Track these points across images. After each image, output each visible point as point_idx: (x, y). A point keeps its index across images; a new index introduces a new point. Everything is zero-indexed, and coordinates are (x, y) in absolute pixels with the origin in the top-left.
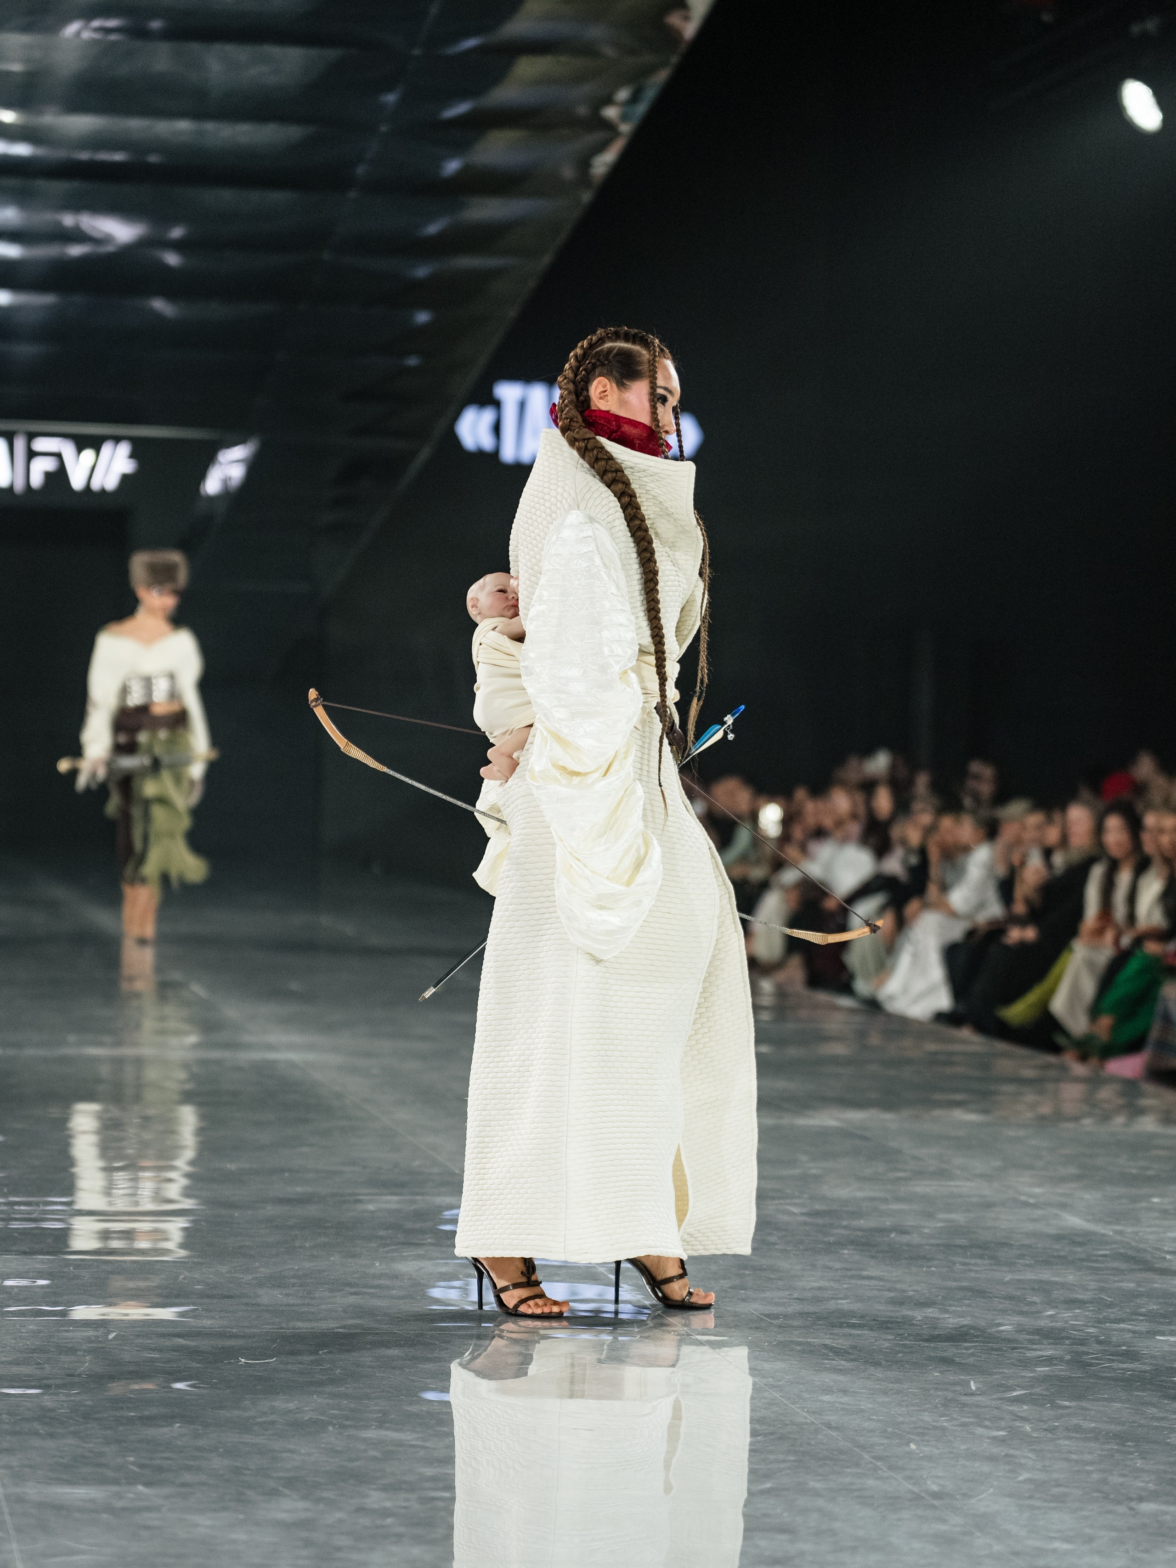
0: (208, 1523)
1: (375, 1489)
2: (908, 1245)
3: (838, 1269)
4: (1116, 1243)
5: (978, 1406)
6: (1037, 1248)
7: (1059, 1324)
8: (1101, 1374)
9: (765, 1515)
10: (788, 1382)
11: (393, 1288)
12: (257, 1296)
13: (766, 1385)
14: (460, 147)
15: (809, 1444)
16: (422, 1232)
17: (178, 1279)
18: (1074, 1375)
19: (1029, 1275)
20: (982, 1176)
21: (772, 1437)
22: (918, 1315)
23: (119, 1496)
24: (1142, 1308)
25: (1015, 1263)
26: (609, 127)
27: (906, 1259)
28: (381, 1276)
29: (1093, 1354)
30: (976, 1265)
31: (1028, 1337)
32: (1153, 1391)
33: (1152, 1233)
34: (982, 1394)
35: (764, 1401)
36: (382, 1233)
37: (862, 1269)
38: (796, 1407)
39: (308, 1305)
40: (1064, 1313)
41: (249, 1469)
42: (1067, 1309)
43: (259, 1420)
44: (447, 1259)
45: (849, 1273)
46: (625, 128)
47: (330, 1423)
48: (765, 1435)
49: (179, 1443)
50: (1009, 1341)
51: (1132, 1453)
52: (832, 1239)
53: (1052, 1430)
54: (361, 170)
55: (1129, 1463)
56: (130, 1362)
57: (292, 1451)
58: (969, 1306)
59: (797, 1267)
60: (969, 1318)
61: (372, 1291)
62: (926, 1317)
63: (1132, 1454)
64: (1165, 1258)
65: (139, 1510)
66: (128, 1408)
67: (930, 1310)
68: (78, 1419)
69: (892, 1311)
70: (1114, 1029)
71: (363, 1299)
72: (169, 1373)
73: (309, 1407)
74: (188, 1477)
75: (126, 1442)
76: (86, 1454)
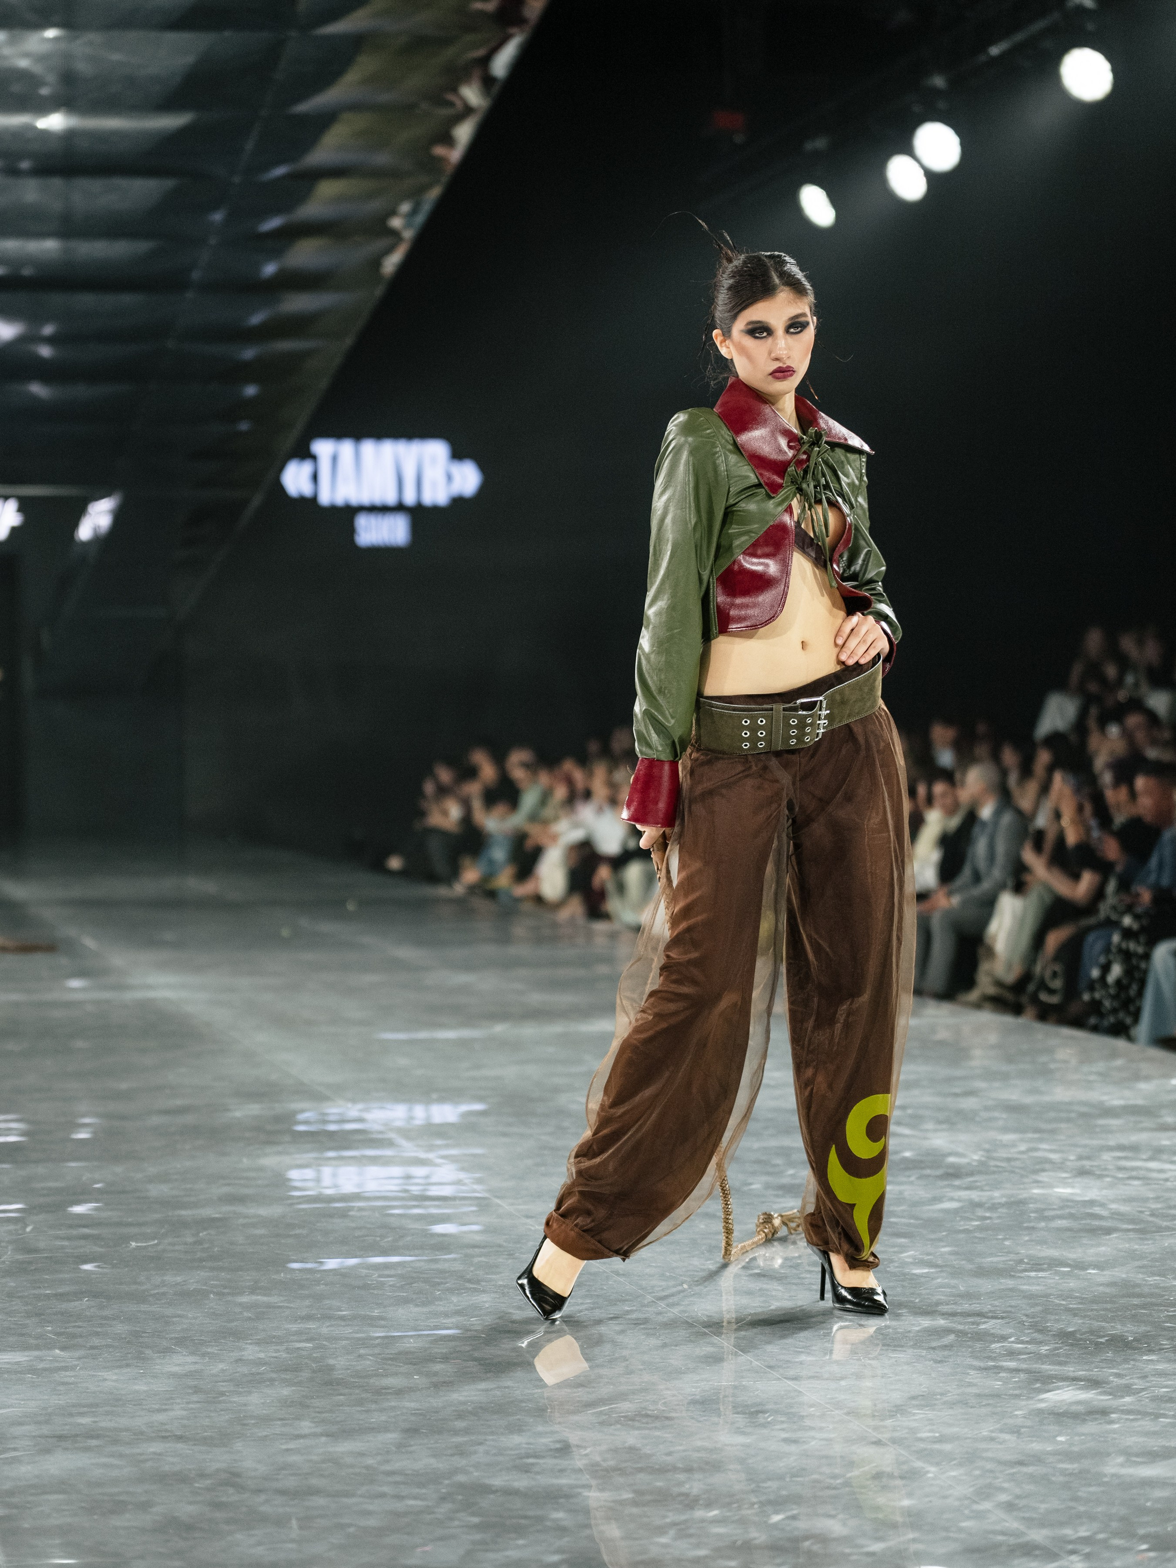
0: (114, 1377)
1: (251, 1344)
12: (147, 1191)
14: (276, 253)
15: (602, 1289)
16: (283, 1132)
17: (82, 1180)
19: (773, 1143)
23: (41, 1359)
26: (395, 234)
28: (249, 1169)
31: (776, 1193)
36: (247, 1135)
39: (189, 1196)
41: (146, 1332)
43: (152, 1292)
46: (408, 235)
47: (211, 1293)
49: (88, 1314)
54: (196, 275)
56: (44, 1250)
57: (179, 1316)
61: (242, 1182)
65: (57, 1370)
66: (44, 1287)
71: (234, 1188)
72: (77, 1257)
73: (194, 1280)
74: (96, 1341)
75: (44, 1315)
76: (12, 1326)
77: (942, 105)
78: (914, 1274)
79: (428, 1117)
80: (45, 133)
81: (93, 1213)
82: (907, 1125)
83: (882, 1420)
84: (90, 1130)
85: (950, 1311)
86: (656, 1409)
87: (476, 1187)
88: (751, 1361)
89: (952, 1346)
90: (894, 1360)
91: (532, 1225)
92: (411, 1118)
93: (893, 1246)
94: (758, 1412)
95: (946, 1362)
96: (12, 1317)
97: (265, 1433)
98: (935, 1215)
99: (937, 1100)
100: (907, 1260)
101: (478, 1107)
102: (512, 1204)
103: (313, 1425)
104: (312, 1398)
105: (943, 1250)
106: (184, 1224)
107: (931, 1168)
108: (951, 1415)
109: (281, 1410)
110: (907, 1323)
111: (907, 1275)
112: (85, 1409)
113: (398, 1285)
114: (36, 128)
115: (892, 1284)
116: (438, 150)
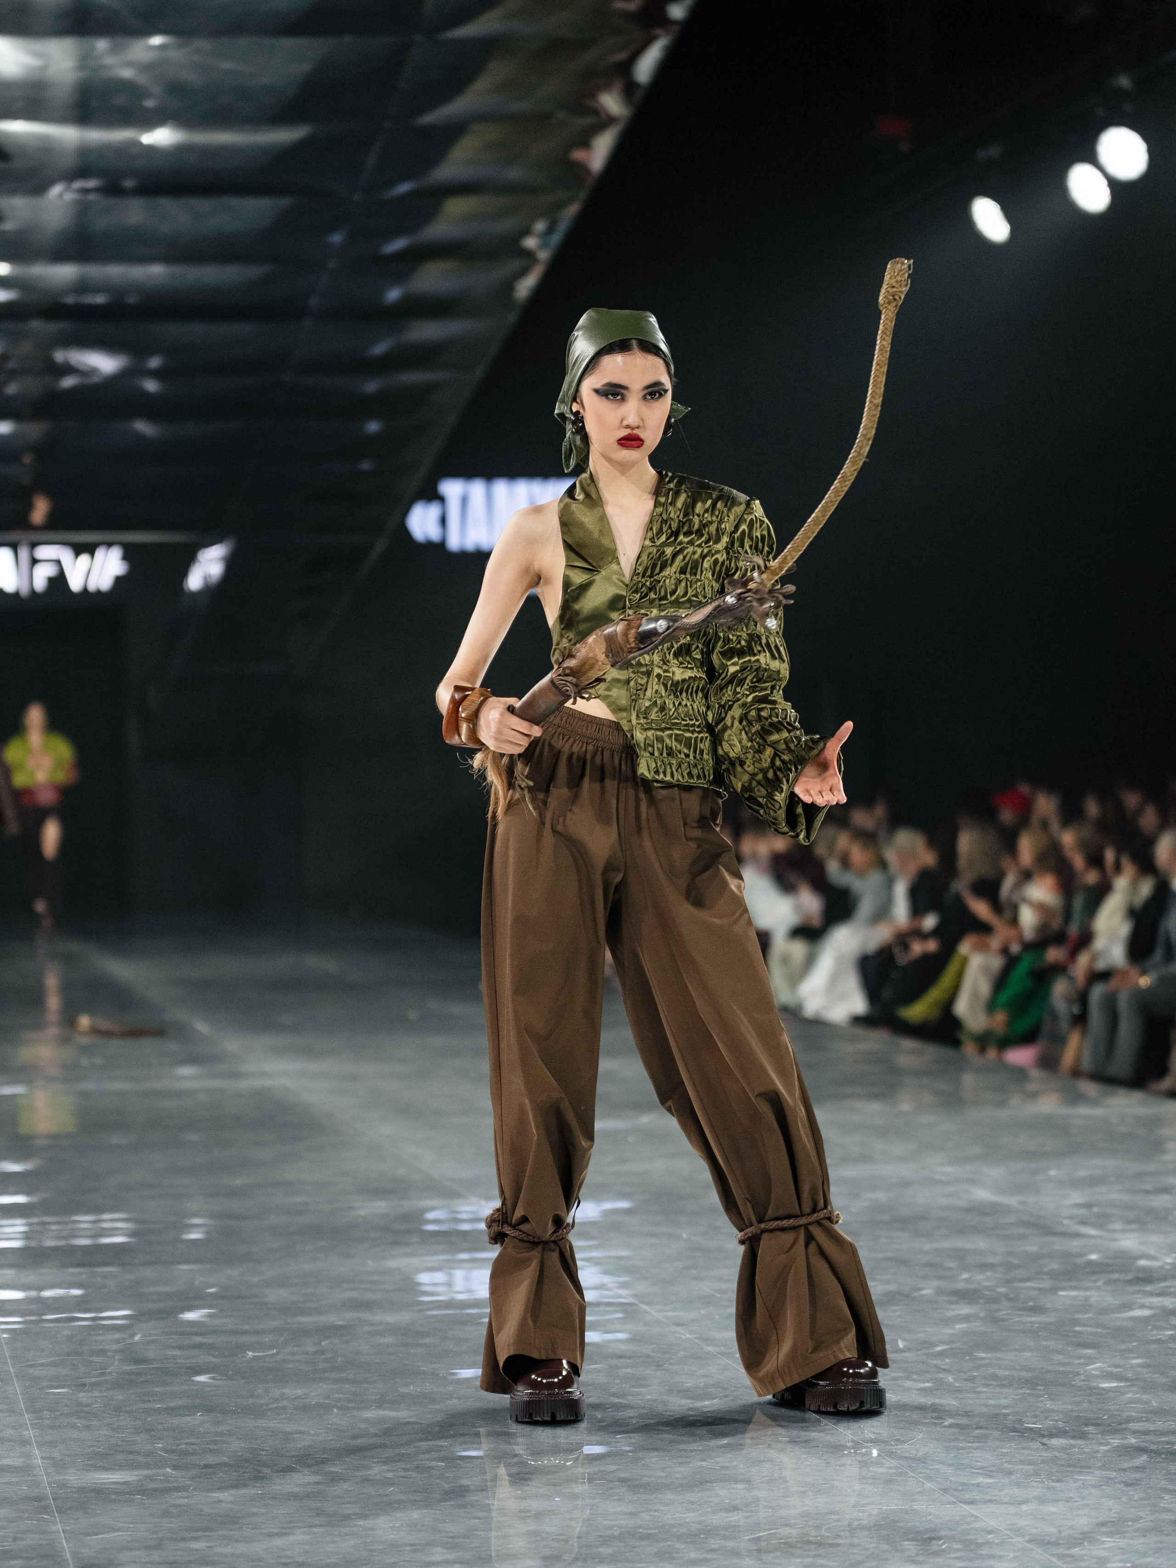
1: (378, 1462)
4: (1019, 1212)
5: (905, 1362)
6: (951, 1220)
7: (973, 1286)
8: (1012, 1328)
9: (722, 1468)
12: (264, 1296)
13: (718, 1353)
14: (400, 277)
16: (411, 1232)
17: (194, 1284)
18: (988, 1330)
19: (946, 1244)
20: (900, 1159)
23: (151, 1478)
24: (1045, 1268)
25: (933, 1234)
26: (530, 256)
28: (374, 1273)
29: (1004, 1310)
30: (898, 1237)
31: (947, 1299)
32: (1058, 1340)
33: (1050, 1201)
34: (909, 1350)
35: (718, 1367)
36: (373, 1235)
39: (310, 1301)
40: (977, 1276)
41: (264, 1450)
42: (980, 1272)
43: (271, 1406)
46: (544, 255)
49: (202, 1429)
50: (930, 1302)
51: (1041, 1396)
53: (971, 1379)
54: (314, 302)
55: (1040, 1405)
56: (154, 1360)
58: (894, 1274)
61: (367, 1286)
63: (1043, 1397)
64: (1062, 1224)
65: (168, 1490)
66: (154, 1400)
68: (111, 1412)
70: (1010, 1023)
71: (358, 1293)
72: (189, 1368)
73: (315, 1393)
74: (210, 1459)
75: (153, 1430)
76: (120, 1443)
77: (1128, 107)
78: (1102, 1388)
80: (151, 149)
81: (206, 1320)
82: (1094, 1225)
83: (1068, 1548)
84: (203, 1229)
85: (1142, 1429)
86: (820, 1536)
87: (621, 1292)
88: (923, 1483)
89: (1144, 1468)
90: (1081, 1482)
91: (683, 1334)
93: (1080, 1358)
94: (931, 1539)
95: (1137, 1485)
96: (119, 1433)
97: (393, 1560)
98: (1125, 1324)
99: (1126, 1197)
100: (1094, 1372)
101: (623, 1204)
102: (661, 1311)
103: (445, 1551)
104: (445, 1521)
105: (1134, 1361)
106: (305, 1332)
107: (1120, 1272)
108: (1144, 1544)
109: (411, 1534)
110: (1094, 1441)
111: (1095, 1389)
112: (199, 1534)
114: (141, 144)
115: (1077, 1399)
116: (578, 155)
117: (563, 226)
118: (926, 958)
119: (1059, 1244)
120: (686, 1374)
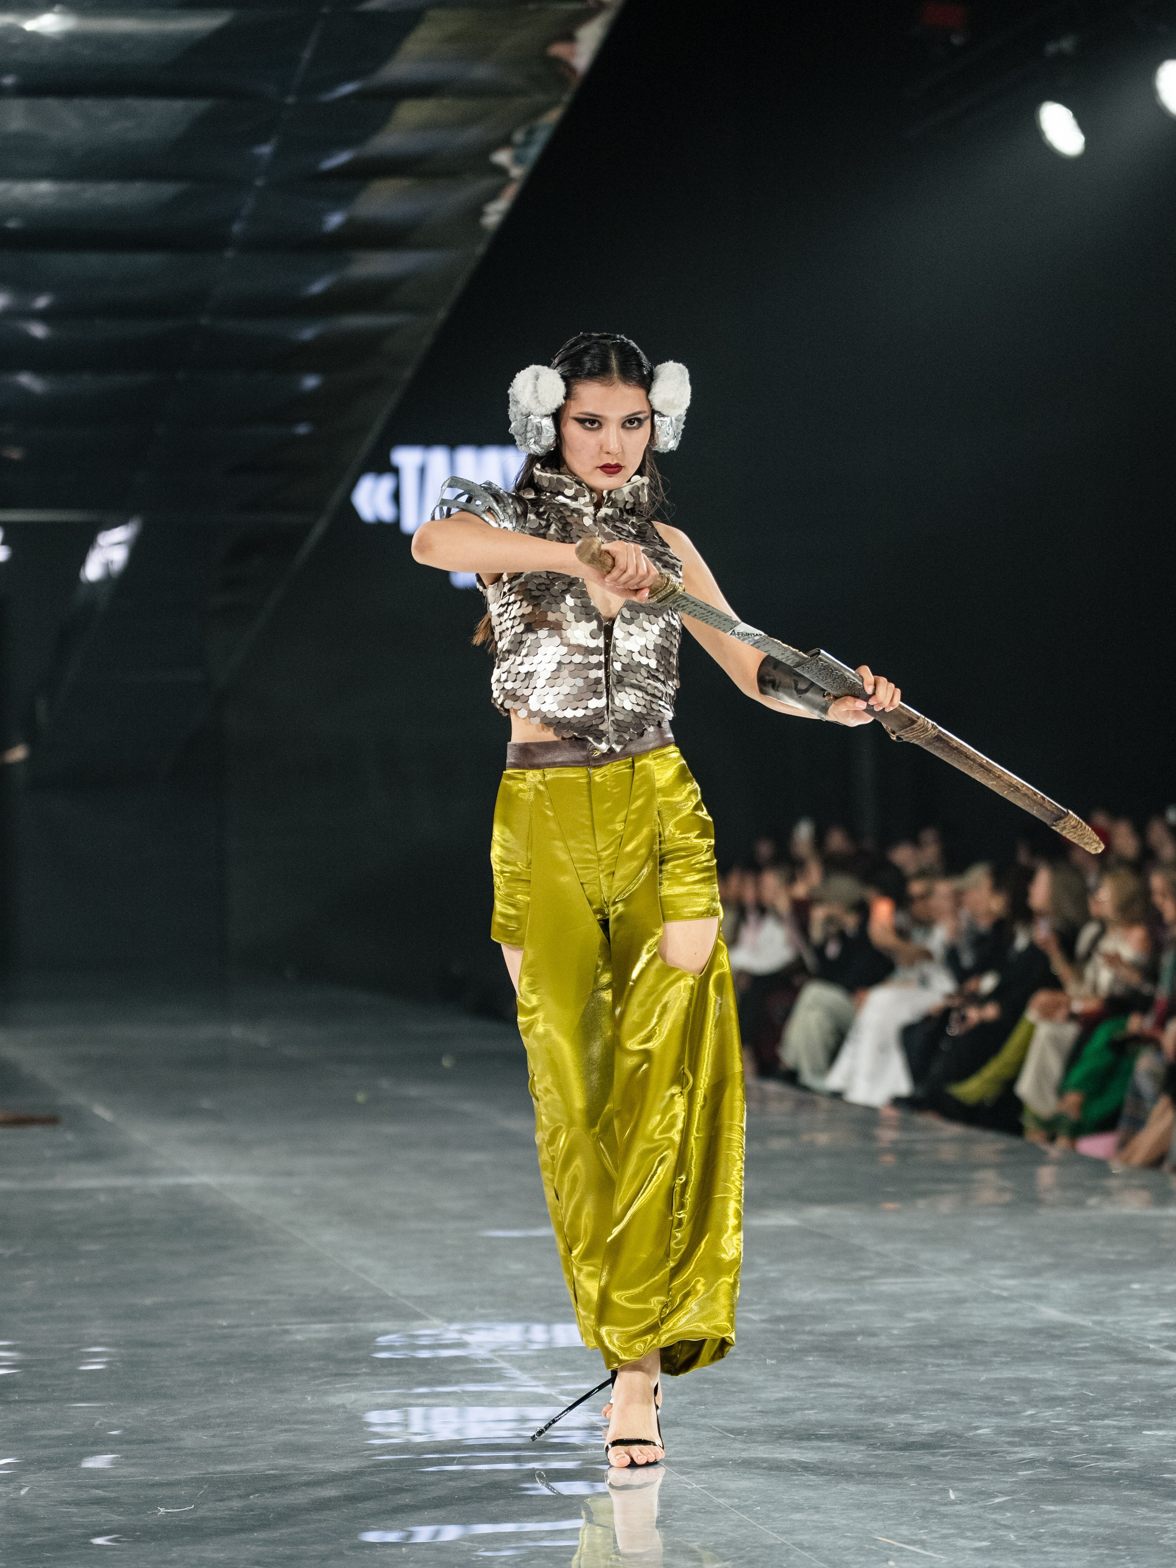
2: (877, 1348)
3: (803, 1378)
4: (1096, 1334)
5: (957, 1516)
6: (1013, 1344)
7: (1040, 1424)
8: (1087, 1475)
10: (756, 1501)
11: (324, 1423)
12: (180, 1439)
13: (731, 1507)
14: (342, 200)
16: (357, 1361)
17: (93, 1425)
18: (1058, 1478)
19: (1007, 1374)
20: (952, 1270)
21: (741, 1561)
22: (890, 1422)
24: (1127, 1402)
25: (991, 1361)
26: (501, 171)
27: (875, 1363)
28: (313, 1411)
29: (1078, 1454)
30: (949, 1365)
31: (1008, 1439)
32: (1143, 1489)
33: (1133, 1321)
34: (962, 1502)
35: (731, 1523)
36: (312, 1365)
37: (828, 1377)
38: (765, 1528)
39: (236, 1445)
40: (1046, 1412)
42: (1049, 1407)
44: (385, 1389)
45: (815, 1382)
46: (516, 172)
48: (733, 1559)
50: (988, 1444)
51: (1123, 1557)
52: (795, 1346)
53: (1037, 1537)
54: (237, 228)
56: (44, 1518)
58: (944, 1409)
59: (761, 1378)
60: (944, 1423)
61: (305, 1427)
62: (900, 1424)
63: (1122, 1558)
64: (1148, 1348)
67: (903, 1416)
69: (862, 1419)
70: (1083, 1106)
71: (295, 1436)
72: (88, 1528)
79: (550, 1341)
80: (34, 36)
81: (111, 1467)
84: (104, 1359)
91: (687, 1483)
92: (531, 1342)
93: (1167, 1511)
106: (230, 1483)
113: (511, 1562)
114: (24, 31)
115: (1165, 1561)
116: (559, 50)
117: (542, 137)
118: (983, 1026)
119: (1143, 1374)
120: (692, 1531)
